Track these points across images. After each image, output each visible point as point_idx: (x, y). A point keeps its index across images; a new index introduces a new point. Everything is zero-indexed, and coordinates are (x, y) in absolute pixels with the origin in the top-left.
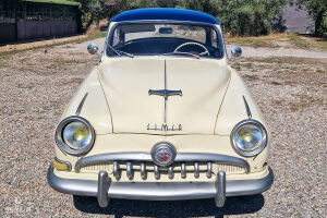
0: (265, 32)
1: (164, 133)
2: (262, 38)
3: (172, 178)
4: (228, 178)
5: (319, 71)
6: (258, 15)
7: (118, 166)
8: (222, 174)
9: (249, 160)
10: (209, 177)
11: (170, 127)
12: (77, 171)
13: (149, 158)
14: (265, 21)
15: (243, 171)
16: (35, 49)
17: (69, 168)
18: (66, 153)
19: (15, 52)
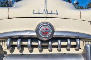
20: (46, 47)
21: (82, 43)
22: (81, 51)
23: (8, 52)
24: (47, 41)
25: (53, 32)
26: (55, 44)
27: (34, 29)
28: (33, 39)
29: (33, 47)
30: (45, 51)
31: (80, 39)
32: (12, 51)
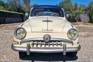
0: (75, 21)
1: (47, 32)
2: (75, 23)
3: (49, 46)
4: (67, 46)
5: (92, 29)
6: (73, 17)
7: (33, 42)
8: (65, 44)
9: (73, 41)
10: (61, 46)
11: (49, 30)
12: (21, 44)
13: (43, 39)
14: (75, 18)
15: (71, 44)
16: (10, 25)
17: (18, 44)
18: (17, 38)
19: (4, 26)
20: (48, 45)
21: (63, 43)
22: (62, 47)
23: (32, 46)
24: (48, 42)
25: (50, 38)
26: (51, 43)
27: (43, 37)
28: (42, 41)
29: (42, 44)
30: (47, 46)
31: (62, 41)
32: (33, 46)
